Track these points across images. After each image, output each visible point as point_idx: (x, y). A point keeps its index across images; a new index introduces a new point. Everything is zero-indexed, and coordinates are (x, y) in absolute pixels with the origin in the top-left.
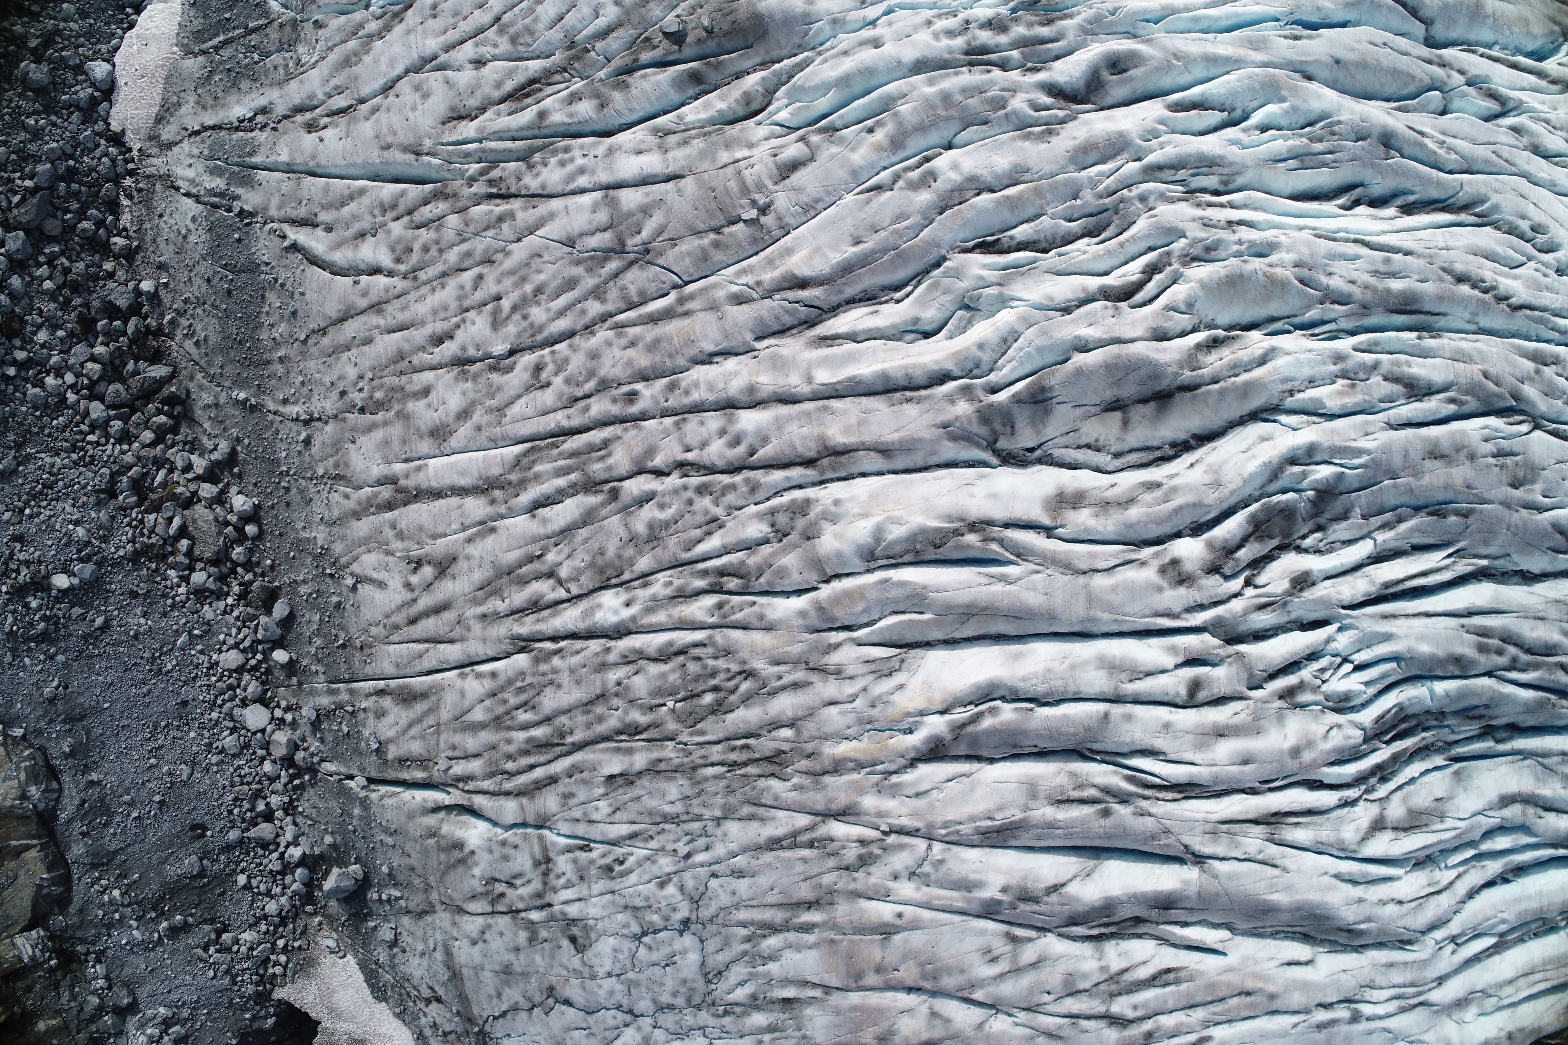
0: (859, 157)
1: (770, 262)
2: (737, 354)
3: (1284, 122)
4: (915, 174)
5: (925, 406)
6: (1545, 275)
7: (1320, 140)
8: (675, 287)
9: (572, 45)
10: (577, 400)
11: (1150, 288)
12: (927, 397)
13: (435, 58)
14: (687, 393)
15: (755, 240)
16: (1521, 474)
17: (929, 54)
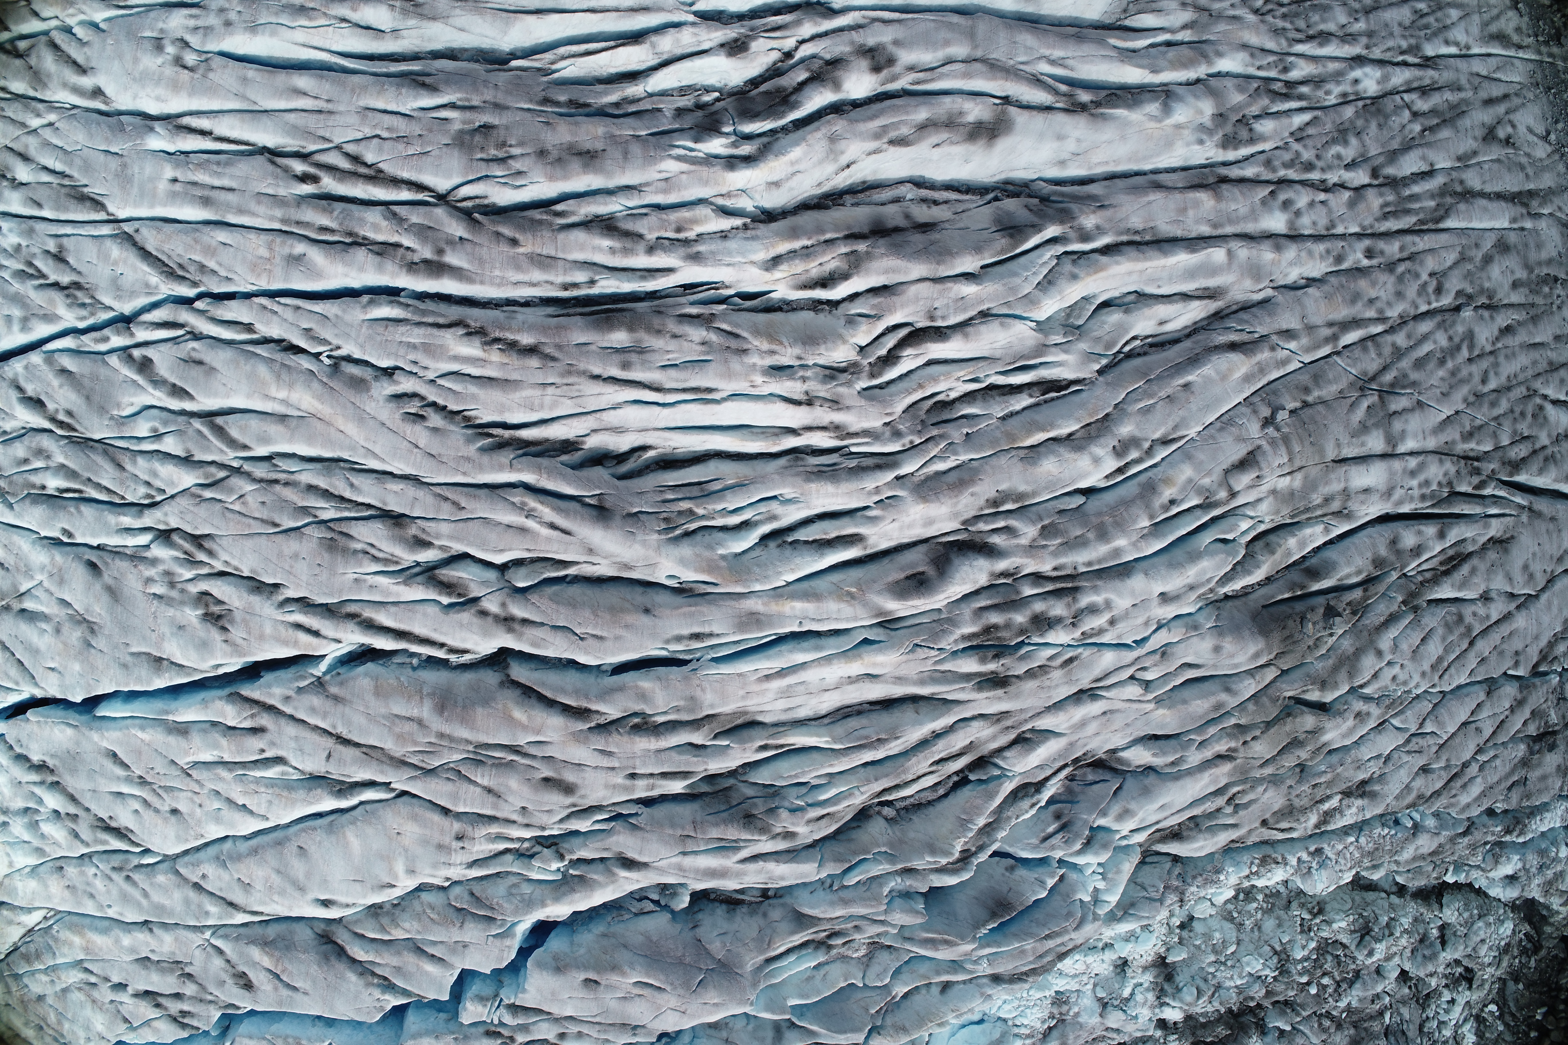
0: (1186, 472)
1: (1262, 370)
2: (1285, 287)
3: (720, 535)
4: (1134, 455)
5: (1123, 225)
6: (415, 363)
7: (680, 513)
8: (1338, 353)
9: (1415, 609)
10: (1409, 259)
11: (891, 341)
12: (1121, 233)
13: (1518, 607)
14: (1328, 252)
15: (1275, 393)
16: (478, 138)
17: (1118, 583)
